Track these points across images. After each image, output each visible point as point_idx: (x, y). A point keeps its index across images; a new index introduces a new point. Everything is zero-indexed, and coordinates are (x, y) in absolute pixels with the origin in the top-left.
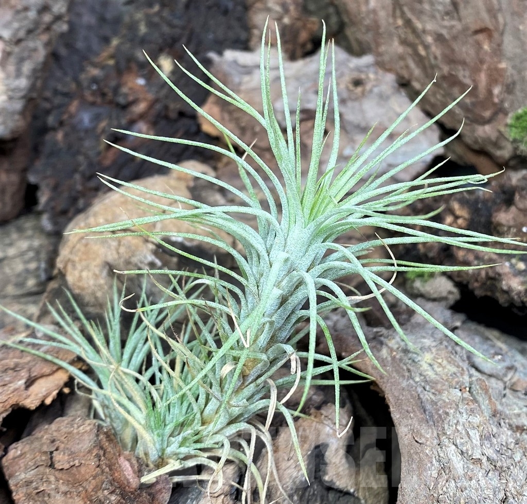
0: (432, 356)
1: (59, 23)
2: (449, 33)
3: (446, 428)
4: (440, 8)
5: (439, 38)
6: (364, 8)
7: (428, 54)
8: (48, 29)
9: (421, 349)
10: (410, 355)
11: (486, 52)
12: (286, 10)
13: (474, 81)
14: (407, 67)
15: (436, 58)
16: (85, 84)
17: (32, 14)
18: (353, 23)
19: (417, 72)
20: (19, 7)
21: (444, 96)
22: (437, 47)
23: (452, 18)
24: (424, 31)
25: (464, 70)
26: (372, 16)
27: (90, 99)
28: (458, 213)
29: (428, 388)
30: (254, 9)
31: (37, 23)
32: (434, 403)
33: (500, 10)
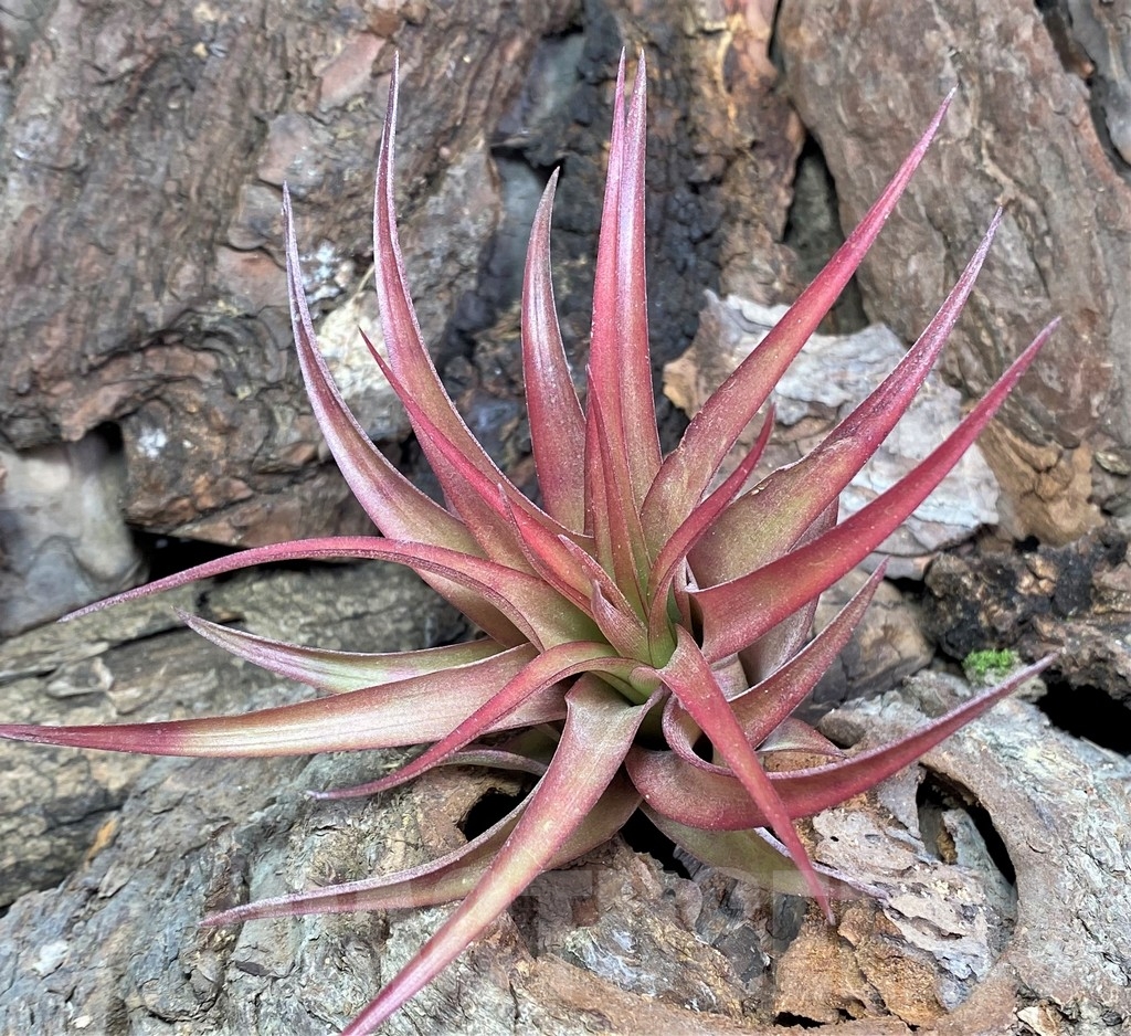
0: (1039, 751)
1: (464, 276)
2: (1030, 315)
3: (1075, 833)
4: (1020, 278)
5: (1015, 321)
6: (898, 273)
7: (995, 342)
8: (451, 285)
9: (1021, 743)
10: (1004, 751)
11: (1085, 344)
12: (778, 271)
13: (1064, 384)
14: (961, 360)
15: (1007, 349)
16: (486, 367)
17: (435, 263)
18: (878, 294)
19: (976, 366)
20: (418, 252)
21: (1015, 406)
22: (1010, 333)
23: (1037, 294)
24: (992, 310)
25: (1050, 368)
26: (912, 284)
27: (492, 388)
28: (1040, 572)
29: (1040, 788)
30: (731, 267)
31: (440, 275)
32: (1052, 806)
33: (1109, 285)
